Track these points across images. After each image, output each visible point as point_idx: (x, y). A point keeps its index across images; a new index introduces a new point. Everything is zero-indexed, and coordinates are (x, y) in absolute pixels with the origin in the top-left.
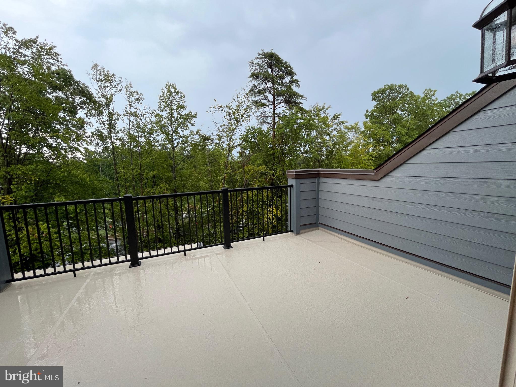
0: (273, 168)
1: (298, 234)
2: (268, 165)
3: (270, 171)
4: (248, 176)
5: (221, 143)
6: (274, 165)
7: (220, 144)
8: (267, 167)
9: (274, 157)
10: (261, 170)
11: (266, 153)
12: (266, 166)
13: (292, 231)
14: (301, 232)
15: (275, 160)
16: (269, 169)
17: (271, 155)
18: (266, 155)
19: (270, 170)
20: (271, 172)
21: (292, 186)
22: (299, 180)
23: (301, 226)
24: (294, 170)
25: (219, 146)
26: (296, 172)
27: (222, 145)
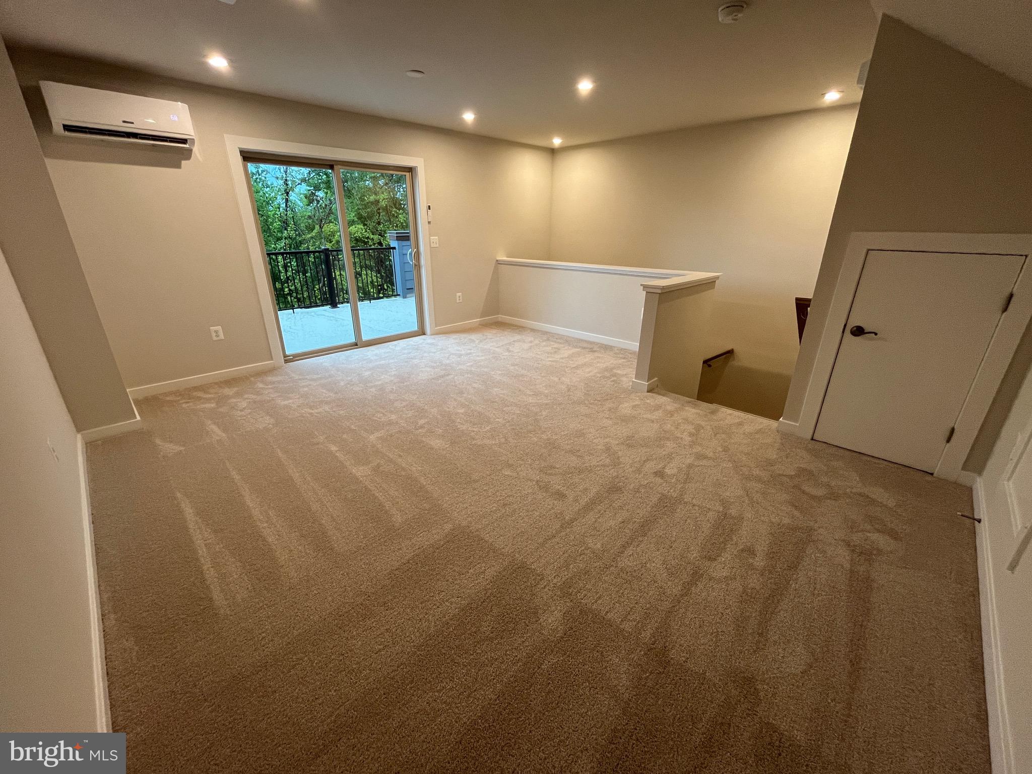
0: (378, 231)
1: (405, 297)
2: (368, 223)
3: (372, 236)
4: (331, 244)
5: (260, 172)
6: (379, 223)
7: (259, 175)
8: (366, 227)
9: (379, 209)
10: (355, 234)
11: (362, 199)
12: (365, 225)
13: (399, 295)
14: (408, 296)
15: (381, 214)
16: (372, 232)
17: (372, 203)
18: (362, 205)
19: (372, 234)
20: (376, 237)
21: (394, 248)
22: (400, 241)
23: (407, 289)
24: (395, 232)
25: (257, 179)
26: (397, 233)
27: (263, 178)
